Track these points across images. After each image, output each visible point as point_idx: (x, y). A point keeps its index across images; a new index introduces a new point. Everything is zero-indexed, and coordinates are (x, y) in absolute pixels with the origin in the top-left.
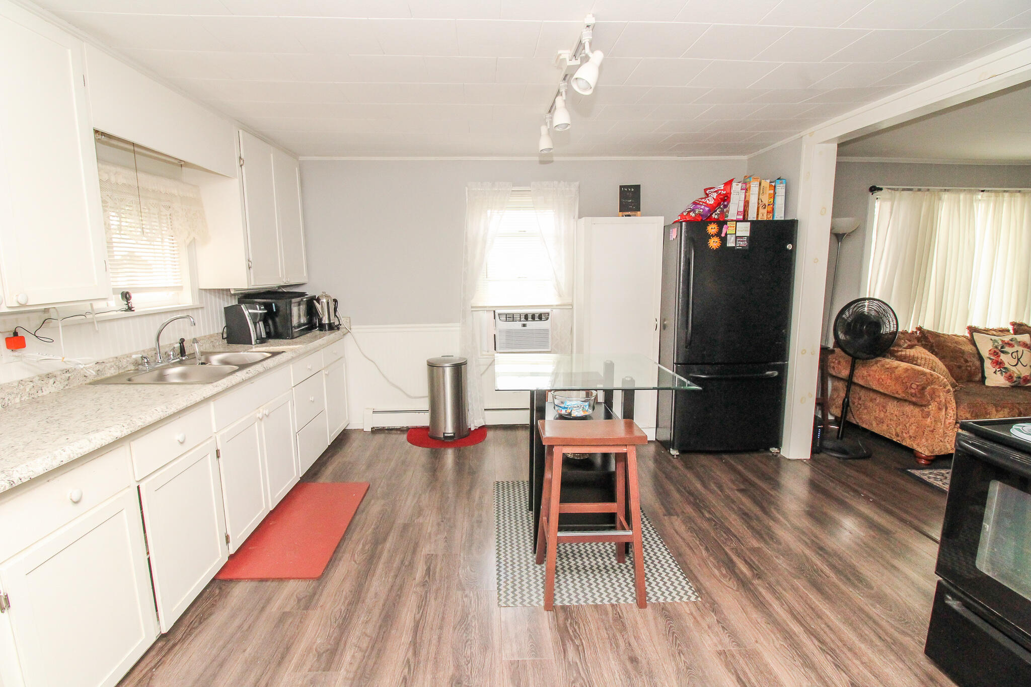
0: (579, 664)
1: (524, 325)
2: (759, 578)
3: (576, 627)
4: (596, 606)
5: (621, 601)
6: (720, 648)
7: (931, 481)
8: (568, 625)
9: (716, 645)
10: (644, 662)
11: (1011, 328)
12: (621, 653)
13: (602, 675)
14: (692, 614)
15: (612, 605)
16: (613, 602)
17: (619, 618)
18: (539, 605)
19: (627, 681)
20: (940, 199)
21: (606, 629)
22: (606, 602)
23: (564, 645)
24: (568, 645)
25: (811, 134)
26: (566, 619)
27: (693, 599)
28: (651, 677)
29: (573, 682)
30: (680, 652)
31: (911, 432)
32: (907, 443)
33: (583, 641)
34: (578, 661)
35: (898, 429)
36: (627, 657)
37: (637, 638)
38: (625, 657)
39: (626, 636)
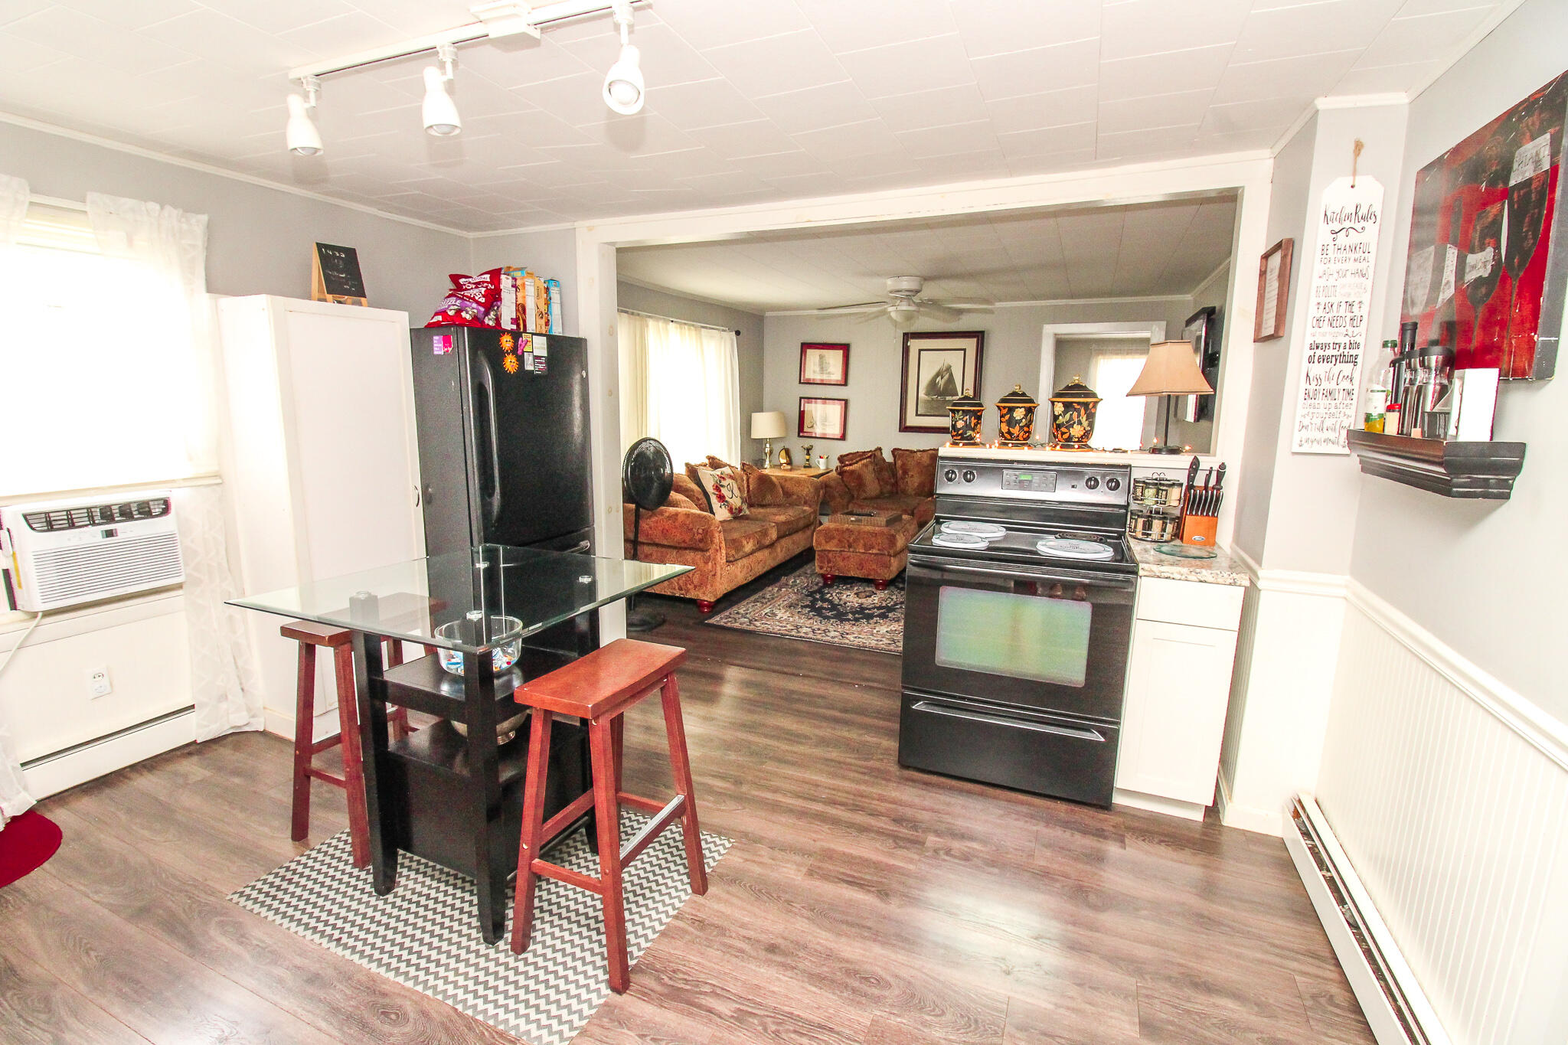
0: (742, 1007)
1: (110, 534)
2: (741, 783)
3: (681, 976)
4: (663, 934)
5: (678, 904)
6: (804, 870)
7: (729, 625)
8: (671, 983)
9: (799, 871)
10: (780, 941)
11: (707, 461)
12: (754, 954)
13: (773, 992)
14: (747, 860)
15: (676, 917)
16: (672, 912)
17: (701, 924)
18: (605, 996)
19: (797, 974)
20: (647, 326)
21: (708, 947)
22: (665, 920)
23: (700, 1007)
24: (704, 1002)
25: (590, 229)
26: (659, 980)
27: (728, 845)
28: (805, 947)
29: (765, 1030)
30: (789, 902)
31: (696, 581)
32: (692, 594)
33: (710, 982)
34: (738, 1006)
35: (681, 582)
36: (764, 953)
37: (743, 926)
38: (763, 954)
39: (734, 935)
